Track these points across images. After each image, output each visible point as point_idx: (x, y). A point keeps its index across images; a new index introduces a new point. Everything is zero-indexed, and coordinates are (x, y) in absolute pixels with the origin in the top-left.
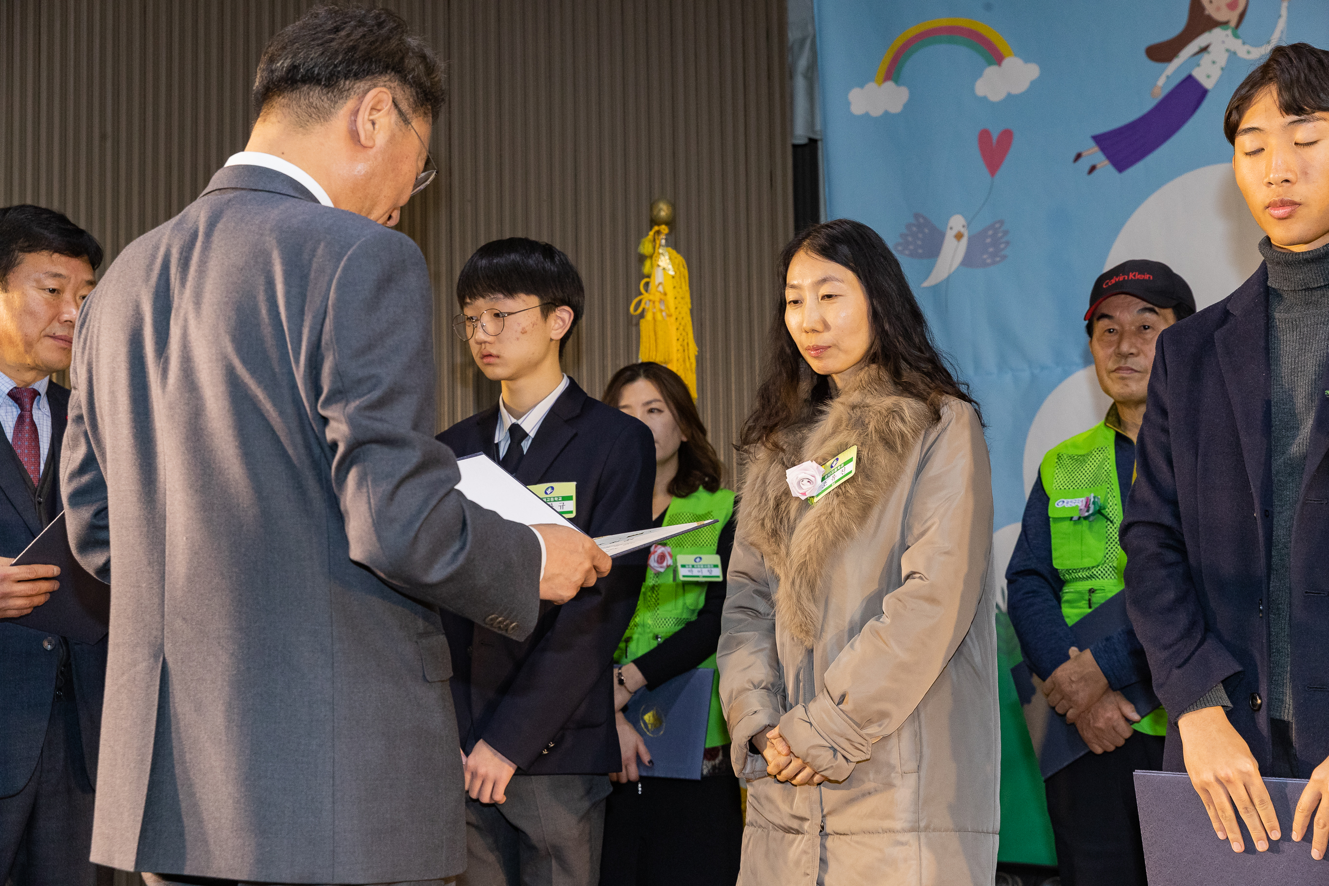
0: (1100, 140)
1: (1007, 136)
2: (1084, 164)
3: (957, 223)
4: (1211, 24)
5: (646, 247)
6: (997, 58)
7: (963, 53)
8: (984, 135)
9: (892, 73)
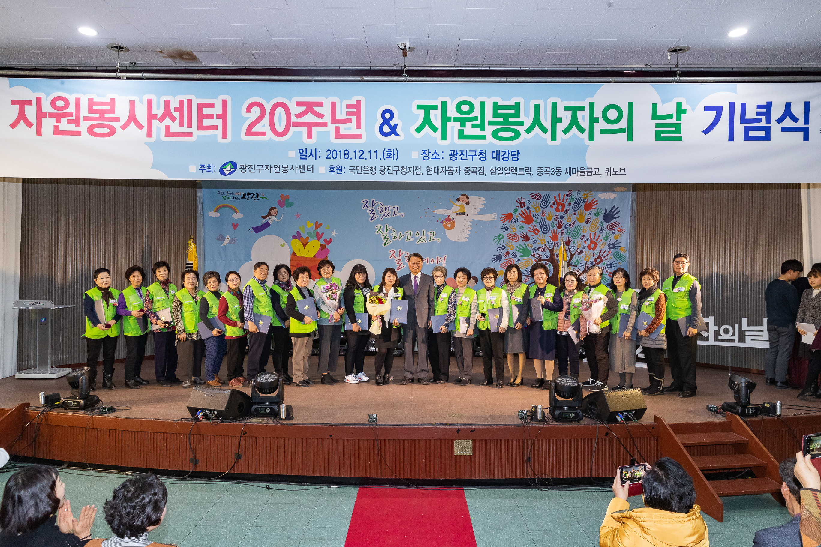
0: (253, 228)
1: (237, 225)
2: (250, 231)
3: (228, 236)
4: (271, 215)
5: (189, 242)
6: (237, 212)
7: (231, 210)
8: (233, 224)
9: (217, 210)
